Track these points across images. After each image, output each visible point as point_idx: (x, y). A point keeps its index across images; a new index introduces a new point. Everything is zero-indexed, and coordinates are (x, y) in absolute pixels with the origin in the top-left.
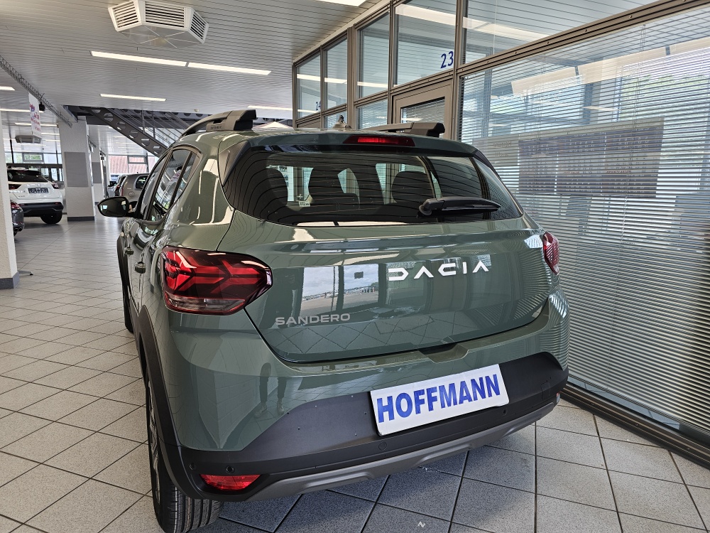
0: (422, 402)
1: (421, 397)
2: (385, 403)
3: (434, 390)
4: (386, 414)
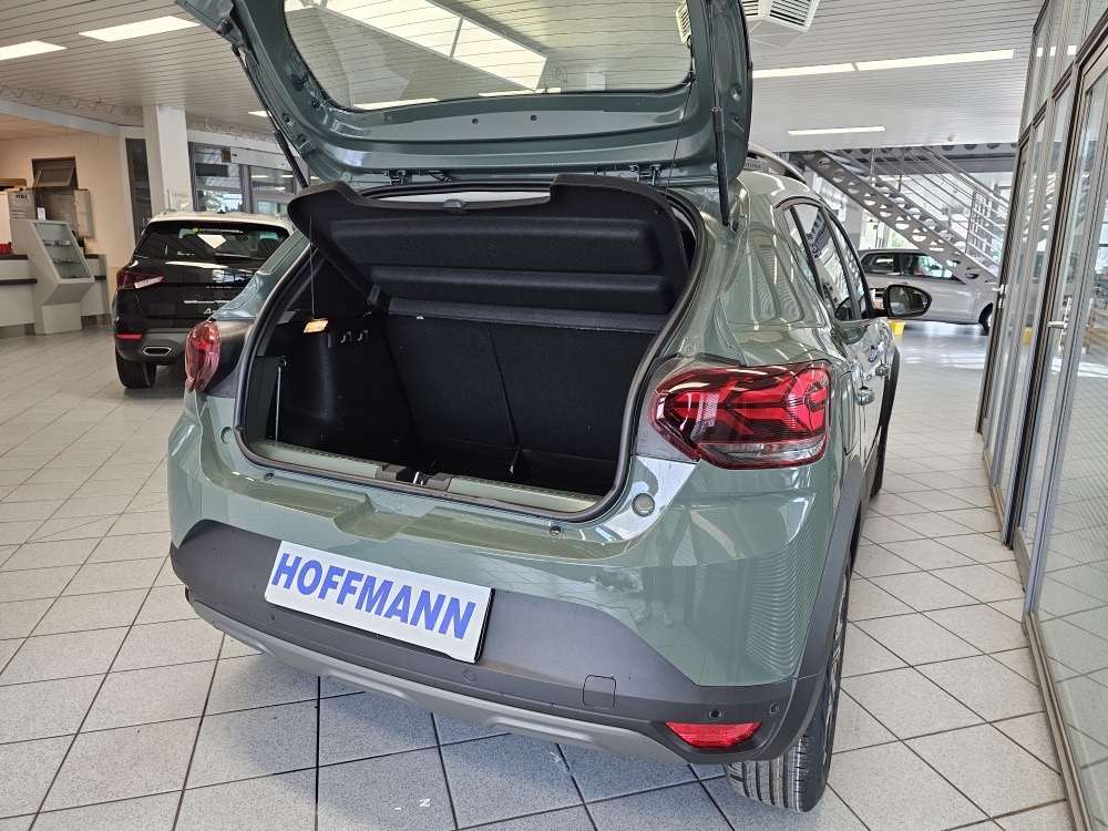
0: (334, 585)
1: (335, 578)
2: (290, 563)
3: (358, 577)
4: (284, 577)
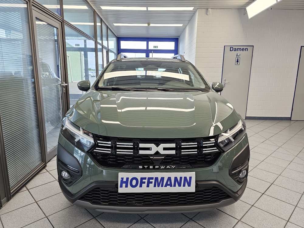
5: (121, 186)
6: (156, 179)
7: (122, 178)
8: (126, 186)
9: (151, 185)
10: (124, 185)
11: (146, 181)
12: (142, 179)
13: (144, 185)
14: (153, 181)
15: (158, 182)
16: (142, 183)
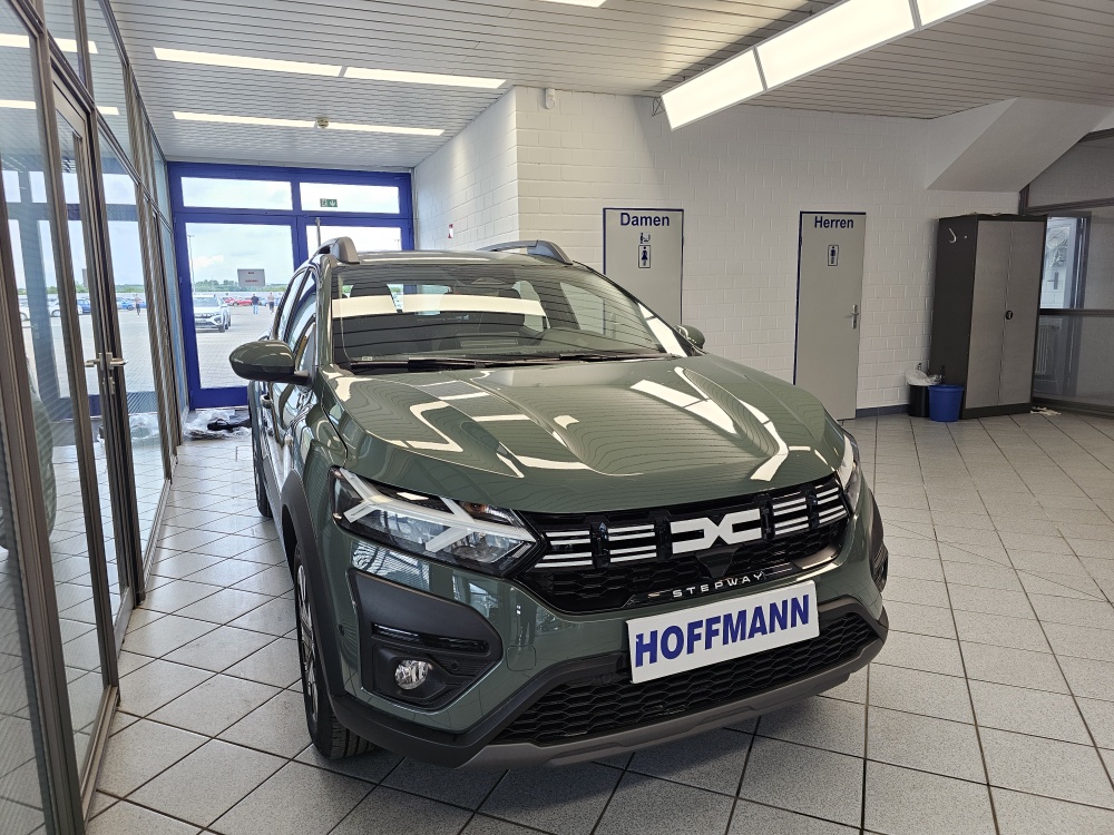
5: (640, 663)
6: (728, 618)
7: (640, 637)
8: (653, 659)
9: (717, 640)
10: (646, 656)
11: (702, 631)
12: (692, 626)
13: (699, 645)
14: (719, 626)
15: (734, 628)
16: (693, 638)
